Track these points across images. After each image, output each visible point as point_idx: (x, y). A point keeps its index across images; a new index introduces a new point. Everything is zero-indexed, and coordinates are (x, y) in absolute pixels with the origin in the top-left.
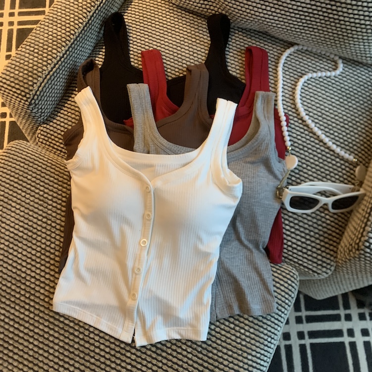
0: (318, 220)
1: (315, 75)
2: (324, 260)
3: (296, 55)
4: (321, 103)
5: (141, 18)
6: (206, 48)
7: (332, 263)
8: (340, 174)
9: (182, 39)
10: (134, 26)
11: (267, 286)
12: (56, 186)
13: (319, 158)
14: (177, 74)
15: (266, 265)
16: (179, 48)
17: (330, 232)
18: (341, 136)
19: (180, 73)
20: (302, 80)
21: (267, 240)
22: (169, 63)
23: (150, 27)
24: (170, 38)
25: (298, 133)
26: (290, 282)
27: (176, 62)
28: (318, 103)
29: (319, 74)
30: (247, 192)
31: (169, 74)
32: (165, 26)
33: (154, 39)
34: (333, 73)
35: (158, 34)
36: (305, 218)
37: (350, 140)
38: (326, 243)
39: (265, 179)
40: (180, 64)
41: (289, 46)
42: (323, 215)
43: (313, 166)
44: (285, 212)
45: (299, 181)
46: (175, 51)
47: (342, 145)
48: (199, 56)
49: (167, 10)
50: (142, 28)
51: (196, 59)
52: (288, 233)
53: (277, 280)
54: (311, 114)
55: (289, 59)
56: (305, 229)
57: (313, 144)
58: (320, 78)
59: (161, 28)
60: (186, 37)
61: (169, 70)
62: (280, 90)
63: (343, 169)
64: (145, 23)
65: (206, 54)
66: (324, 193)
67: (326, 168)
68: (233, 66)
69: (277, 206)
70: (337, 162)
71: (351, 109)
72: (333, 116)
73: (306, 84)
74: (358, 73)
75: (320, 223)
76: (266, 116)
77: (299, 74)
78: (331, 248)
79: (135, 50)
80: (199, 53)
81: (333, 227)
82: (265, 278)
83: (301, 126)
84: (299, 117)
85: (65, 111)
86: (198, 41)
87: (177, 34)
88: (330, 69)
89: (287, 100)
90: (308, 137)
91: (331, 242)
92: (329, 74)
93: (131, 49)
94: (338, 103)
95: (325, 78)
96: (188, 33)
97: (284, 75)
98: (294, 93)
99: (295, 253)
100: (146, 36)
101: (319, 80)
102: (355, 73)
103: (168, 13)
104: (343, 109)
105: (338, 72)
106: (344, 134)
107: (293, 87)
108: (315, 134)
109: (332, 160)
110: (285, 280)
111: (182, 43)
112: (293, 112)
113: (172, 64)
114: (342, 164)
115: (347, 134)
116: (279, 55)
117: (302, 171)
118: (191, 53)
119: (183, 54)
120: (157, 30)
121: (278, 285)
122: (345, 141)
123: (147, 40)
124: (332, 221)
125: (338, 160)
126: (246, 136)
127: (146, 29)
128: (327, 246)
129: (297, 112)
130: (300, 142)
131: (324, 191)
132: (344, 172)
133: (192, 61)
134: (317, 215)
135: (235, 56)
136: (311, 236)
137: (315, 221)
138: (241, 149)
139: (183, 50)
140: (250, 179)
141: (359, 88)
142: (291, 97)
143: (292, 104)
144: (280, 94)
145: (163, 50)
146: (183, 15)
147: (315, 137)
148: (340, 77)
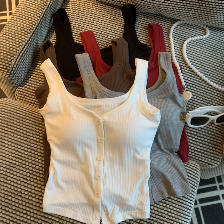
0: (208, 131)
1: (193, 39)
2: (215, 156)
3: (179, 27)
4: (199, 56)
5: (77, 11)
6: (122, 27)
7: (220, 157)
8: (218, 100)
9: (106, 23)
10: (73, 16)
11: (183, 176)
12: (34, 126)
13: (203, 91)
14: (106, 45)
15: (180, 162)
16: (104, 29)
17: (216, 138)
18: (214, 76)
19: (108, 45)
20: (186, 43)
21: (178, 147)
22: (99, 39)
23: (83, 17)
24: (98, 23)
25: (188, 76)
26: (195, 172)
27: (104, 38)
28: (197, 56)
29: (196, 38)
30: (164, 117)
31: (100, 46)
32: (93, 15)
33: (87, 24)
34: (204, 37)
35: (89, 20)
36: (200, 131)
37: (220, 78)
38: (215, 145)
39: (174, 108)
40: (106, 39)
41: (174, 21)
42: (211, 127)
43: (200, 96)
44: (188, 128)
45: (193, 107)
46: (102, 31)
47: (216, 82)
48: (118, 33)
49: (93, 5)
50: (78, 18)
51: (116, 35)
52: (191, 141)
53: (188, 171)
54: (194, 64)
55: (175, 30)
56: (202, 137)
57: (198, 82)
58: (196, 40)
59: (91, 17)
60: (108, 21)
61: (100, 44)
62: (173, 50)
63: (219, 97)
64: (80, 14)
65: (122, 31)
66: (209, 113)
67: (209, 97)
68: (141, 37)
69: (183, 125)
70: (215, 93)
71: (218, 58)
72: (208, 64)
73: (188, 45)
74: (219, 35)
75: (210, 132)
76: (168, 67)
77: (183, 39)
78: (219, 148)
79: (76, 32)
80: (118, 30)
81: (218, 134)
83: (189, 72)
84: (187, 66)
85: (34, 76)
86: (116, 23)
87: (102, 19)
88: (202, 34)
89: (178, 56)
90: (195, 79)
91: (218, 144)
92: (202, 37)
93: (73, 32)
94: (210, 55)
95: (200, 40)
96: (109, 18)
97: (174, 40)
98: (182, 51)
99: (197, 154)
100: (82, 23)
101: (196, 42)
102: (217, 35)
103: (94, 7)
104: (213, 58)
105: (207, 36)
106: (216, 74)
107: (181, 47)
108: (198, 76)
109: (212, 91)
110: (193, 170)
111: (106, 25)
112: (183, 64)
113: (102, 39)
114: (218, 94)
115: (218, 74)
116: (169, 28)
117: (194, 101)
118: (113, 31)
119: (108, 32)
120: (89, 18)
121: (189, 174)
122: (217, 78)
123: (83, 25)
124: (217, 131)
125: (215, 91)
126: (158, 81)
127: (81, 18)
128: (216, 147)
129: (186, 63)
130: (190, 82)
131: (210, 112)
132: (220, 98)
133: (114, 36)
134: (208, 128)
135: (141, 31)
136: (206, 142)
137: (207, 131)
138: (156, 90)
139: (107, 30)
140: (164, 108)
141: (221, 44)
142: (180, 54)
143: (181, 58)
144: (174, 52)
145: (94, 30)
146: (104, 7)
147: (199, 78)
148: (209, 39)
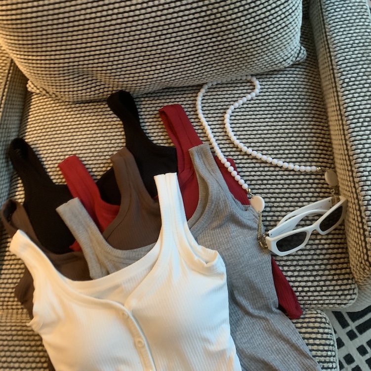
0: (315, 250)
1: (236, 105)
2: (343, 287)
3: (209, 94)
4: (257, 128)
5: (44, 131)
6: (121, 130)
7: (353, 286)
8: (312, 190)
9: (93, 132)
10: (40, 142)
11: (301, 350)
13: (283, 184)
14: (104, 169)
15: (288, 326)
16: (94, 143)
17: (333, 256)
18: (292, 151)
19: (107, 167)
20: (227, 116)
21: (276, 298)
22: (90, 162)
23: (56, 136)
24: (80, 137)
25: (250, 169)
26: (321, 330)
27: (98, 158)
28: (253, 130)
29: (241, 102)
30: (230, 261)
31: (96, 173)
32: (70, 127)
33: (66, 146)
34: (253, 94)
35: (67, 138)
36: (302, 255)
37: (303, 151)
38: (336, 269)
39: (241, 237)
40: (102, 158)
41: (199, 88)
42: (317, 242)
43: (281, 195)
44: (278, 258)
45: (275, 218)
46: (91, 147)
47: (299, 160)
48: (118, 141)
49: (65, 110)
50: (48, 141)
51: (116, 145)
52: (293, 279)
53: (307, 336)
54: (253, 144)
55: (204, 101)
56: (308, 265)
57: (269, 173)
58: (243, 105)
59: (67, 131)
60: (95, 128)
61: (94, 170)
62: (211, 136)
63: (312, 184)
64: (49, 133)
65: (123, 135)
66: (306, 218)
67: (295, 191)
68: (155, 134)
69: (268, 258)
70: (302, 179)
71: (288, 119)
72: (274, 136)
73: (233, 118)
74: (277, 81)
75: (318, 252)
76: (210, 169)
77: (222, 111)
78: (343, 271)
79: (51, 166)
80: (116, 137)
81: (333, 249)
82: (294, 342)
83: (249, 161)
84: (242, 153)
86: (109, 127)
87: (86, 129)
88: (249, 91)
89: (223, 142)
90: (261, 169)
91: (340, 266)
92: (249, 97)
93: (47, 166)
94: (272, 120)
95: (248, 102)
96: (96, 123)
97: (208, 119)
98: (226, 132)
99: (311, 296)
100: (57, 147)
101: (243, 108)
102: (274, 83)
103: (67, 114)
104: (280, 123)
105: (257, 91)
106: (294, 147)
107: (222, 126)
108: (266, 163)
109: (297, 179)
110: (315, 330)
111: (95, 136)
112: (235, 151)
113: (95, 162)
114: (308, 179)
115: (297, 146)
116: (194, 102)
117: (273, 206)
118: (109, 142)
119: (101, 146)
120: (65, 135)
121: (311, 341)
122: (299, 154)
123: (59, 150)
124: (329, 244)
125: (302, 177)
126: (199, 202)
127: (53, 140)
128: (338, 272)
129: (239, 150)
130: (256, 178)
132: (314, 186)
133: (113, 149)
134: (311, 245)
135: (152, 123)
136: (317, 271)
137: (312, 252)
138: (201, 218)
139: (99, 143)
140: (225, 245)
141: (285, 95)
142: (225, 138)
143: (229, 144)
144: (213, 140)
145: (79, 152)
146: (84, 108)
147: (268, 165)
148: (262, 94)
